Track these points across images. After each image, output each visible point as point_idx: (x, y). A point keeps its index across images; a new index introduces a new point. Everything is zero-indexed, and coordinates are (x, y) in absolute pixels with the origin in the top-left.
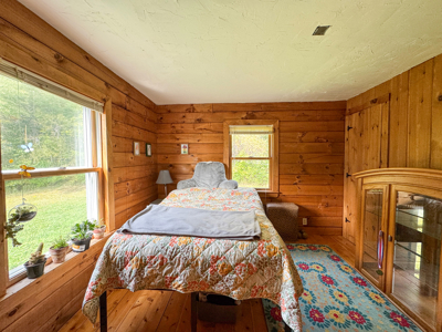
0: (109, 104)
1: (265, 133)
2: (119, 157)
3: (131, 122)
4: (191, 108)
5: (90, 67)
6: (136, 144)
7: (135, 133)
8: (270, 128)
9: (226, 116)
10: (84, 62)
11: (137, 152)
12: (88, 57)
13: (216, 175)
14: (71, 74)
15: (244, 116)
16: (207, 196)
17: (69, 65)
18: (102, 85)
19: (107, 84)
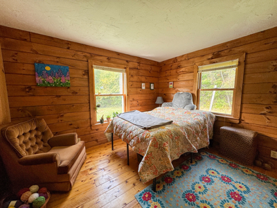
0: (128, 69)
1: (233, 67)
2: (133, 90)
3: (141, 74)
4: (175, 60)
5: (119, 57)
6: (143, 84)
7: (143, 79)
8: (235, 62)
9: (196, 60)
10: (117, 56)
11: (144, 88)
12: (118, 54)
13: (184, 101)
14: (112, 62)
15: (210, 57)
16: (170, 112)
17: (112, 60)
18: (125, 62)
19: (127, 61)
